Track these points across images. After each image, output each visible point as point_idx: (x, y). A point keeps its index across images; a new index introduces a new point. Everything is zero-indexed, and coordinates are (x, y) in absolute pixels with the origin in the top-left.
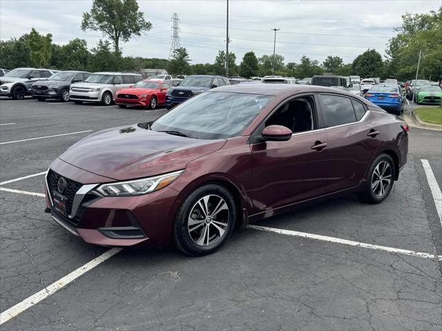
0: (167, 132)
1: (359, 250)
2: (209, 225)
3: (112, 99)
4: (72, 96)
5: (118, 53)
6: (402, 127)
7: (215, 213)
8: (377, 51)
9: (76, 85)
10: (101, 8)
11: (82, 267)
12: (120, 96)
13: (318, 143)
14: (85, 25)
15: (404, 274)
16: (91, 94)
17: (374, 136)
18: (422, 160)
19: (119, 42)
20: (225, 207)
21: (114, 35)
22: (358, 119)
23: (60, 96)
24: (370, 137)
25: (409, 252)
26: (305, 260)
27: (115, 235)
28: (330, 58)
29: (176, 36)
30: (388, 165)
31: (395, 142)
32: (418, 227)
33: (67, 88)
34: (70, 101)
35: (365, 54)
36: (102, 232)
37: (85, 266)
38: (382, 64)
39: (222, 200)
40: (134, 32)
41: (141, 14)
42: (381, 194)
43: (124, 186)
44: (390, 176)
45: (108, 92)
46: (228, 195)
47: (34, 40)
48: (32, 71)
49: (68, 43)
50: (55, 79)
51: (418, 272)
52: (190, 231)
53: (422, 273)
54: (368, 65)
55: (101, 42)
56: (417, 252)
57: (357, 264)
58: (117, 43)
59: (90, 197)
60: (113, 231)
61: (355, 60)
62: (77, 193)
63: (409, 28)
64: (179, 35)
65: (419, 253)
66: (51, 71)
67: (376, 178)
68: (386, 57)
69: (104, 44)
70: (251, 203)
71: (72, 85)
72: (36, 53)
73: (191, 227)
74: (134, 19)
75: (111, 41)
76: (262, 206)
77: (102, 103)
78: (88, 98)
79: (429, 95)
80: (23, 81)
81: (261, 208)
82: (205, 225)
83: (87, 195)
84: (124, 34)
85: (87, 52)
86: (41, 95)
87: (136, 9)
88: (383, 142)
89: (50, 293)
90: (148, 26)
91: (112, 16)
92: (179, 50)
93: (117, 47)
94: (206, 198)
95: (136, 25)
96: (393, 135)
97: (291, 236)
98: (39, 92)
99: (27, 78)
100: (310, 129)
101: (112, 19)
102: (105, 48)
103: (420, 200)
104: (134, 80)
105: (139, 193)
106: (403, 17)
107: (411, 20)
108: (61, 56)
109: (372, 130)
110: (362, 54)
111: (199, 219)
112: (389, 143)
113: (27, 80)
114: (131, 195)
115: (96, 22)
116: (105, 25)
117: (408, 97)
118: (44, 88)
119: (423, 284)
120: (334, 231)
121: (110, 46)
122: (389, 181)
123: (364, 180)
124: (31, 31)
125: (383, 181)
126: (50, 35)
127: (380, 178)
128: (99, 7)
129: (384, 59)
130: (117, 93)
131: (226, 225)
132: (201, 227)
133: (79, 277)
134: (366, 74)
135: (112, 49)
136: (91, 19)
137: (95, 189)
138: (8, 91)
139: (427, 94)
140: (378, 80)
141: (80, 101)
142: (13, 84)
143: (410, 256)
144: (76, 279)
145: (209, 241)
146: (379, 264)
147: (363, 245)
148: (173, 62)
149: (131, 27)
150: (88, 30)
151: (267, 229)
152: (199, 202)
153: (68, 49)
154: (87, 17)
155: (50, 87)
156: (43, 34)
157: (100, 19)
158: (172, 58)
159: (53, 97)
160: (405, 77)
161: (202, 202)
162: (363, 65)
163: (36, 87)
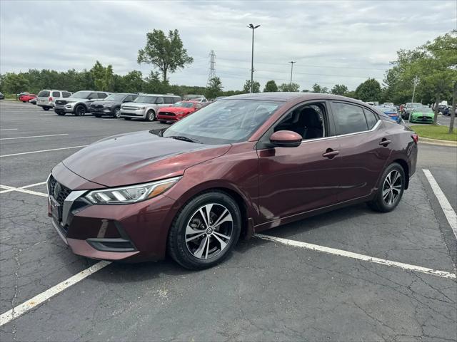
0: (175, 137)
1: (371, 267)
2: (209, 235)
3: (155, 115)
4: (122, 114)
5: (166, 82)
6: (412, 137)
7: (218, 224)
8: (376, 80)
9: (126, 104)
10: (153, 46)
11: (65, 282)
12: (161, 113)
13: (329, 150)
14: (140, 60)
15: (426, 300)
16: (138, 112)
17: (385, 145)
18: (424, 170)
19: (168, 72)
20: (229, 218)
21: (163, 67)
22: (370, 127)
23: (112, 113)
24: (382, 146)
25: (427, 270)
26: (312, 278)
27: (104, 247)
28: (337, 86)
29: (212, 69)
30: (399, 175)
31: (405, 152)
32: (431, 239)
33: (119, 107)
34: (121, 117)
35: (366, 82)
36: (90, 243)
37: (68, 280)
38: (380, 91)
39: (227, 210)
40: (179, 65)
41: (185, 51)
42: (390, 203)
43: (113, 193)
44: (400, 186)
45: (151, 111)
46: (234, 205)
47: (98, 70)
48: (92, 93)
49: (128, 74)
50: (111, 99)
51: (441, 297)
52: (187, 240)
53: (447, 299)
54: (369, 91)
55: (152, 73)
56: (435, 270)
57: (370, 285)
58: (165, 73)
59: (78, 204)
60: (102, 243)
61: (359, 88)
62: (66, 200)
63: (403, 61)
64: (215, 67)
65: (437, 272)
66: (107, 93)
67: (387, 186)
68: (384, 85)
69: (155, 74)
70: (258, 211)
71: (123, 105)
72: (99, 80)
73: (189, 236)
74: (179, 55)
75: (161, 72)
76: (269, 215)
77: (147, 120)
78: (135, 115)
79: (421, 116)
80: (84, 101)
81: (268, 217)
82: (205, 235)
83: (76, 202)
84: (171, 66)
85: (142, 81)
86: (98, 112)
87: (181, 47)
88: (394, 151)
89: (15, 316)
90: (190, 60)
91: (162, 52)
92: (214, 79)
93: (165, 77)
94: (209, 207)
95: (181, 60)
96: (403, 145)
97: (298, 248)
98: (95, 110)
99: (87, 98)
100: (321, 136)
101: (161, 55)
102: (155, 77)
103: (428, 209)
104: (173, 101)
105: (131, 201)
106: (398, 53)
107: (405, 55)
108: (122, 84)
109: (384, 139)
110: (363, 82)
111: (200, 228)
112: (399, 152)
113: (88, 100)
114: (121, 204)
115: (149, 57)
116: (156, 60)
117: (403, 117)
118: (100, 107)
119: (449, 313)
120: (343, 243)
121: (159, 76)
122: (399, 191)
123: (376, 189)
124: (96, 63)
125: (393, 190)
126: (110, 67)
127: (391, 186)
128: (152, 45)
129: (382, 87)
130: (159, 111)
131: (229, 238)
132: (201, 238)
133: (57, 295)
134: (368, 98)
135: (161, 79)
136: (145, 55)
137: (84, 195)
138: (72, 109)
139: (420, 114)
140: (377, 103)
141: (129, 118)
142: (75, 103)
143: (429, 275)
144: (52, 298)
145: (209, 254)
146: (395, 285)
147: (375, 260)
148: (209, 88)
149: (176, 61)
150: (142, 63)
151: (274, 238)
152: (200, 210)
153: (128, 79)
154: (141, 53)
155: (104, 106)
156: (105, 66)
157: (152, 54)
158: (209, 86)
159: (107, 114)
160: (400, 101)
161: (204, 210)
162: (365, 91)
163: (93, 106)
